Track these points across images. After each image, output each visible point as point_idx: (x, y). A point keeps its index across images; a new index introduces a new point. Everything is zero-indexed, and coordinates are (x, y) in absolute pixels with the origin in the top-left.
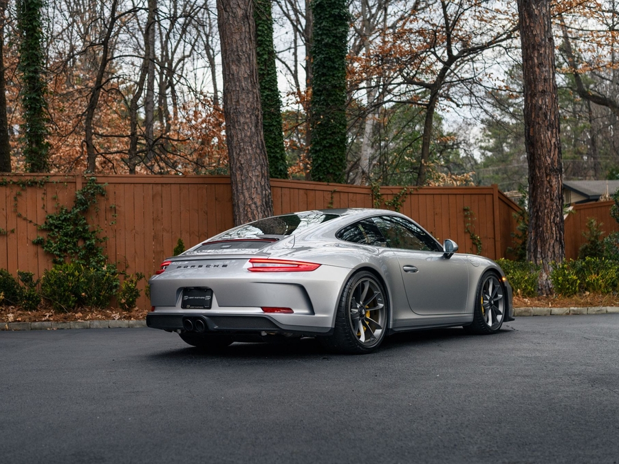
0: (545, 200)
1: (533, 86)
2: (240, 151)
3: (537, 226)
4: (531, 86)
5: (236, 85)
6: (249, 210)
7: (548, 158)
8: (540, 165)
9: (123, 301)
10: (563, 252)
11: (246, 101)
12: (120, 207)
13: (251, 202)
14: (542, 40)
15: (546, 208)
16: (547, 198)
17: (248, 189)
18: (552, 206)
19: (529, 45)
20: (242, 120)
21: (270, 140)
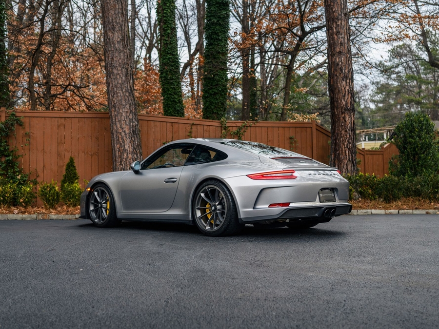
0: (341, 131)
1: (333, 48)
2: (114, 94)
3: (335, 150)
4: (331, 48)
5: (111, 47)
6: (120, 136)
7: (343, 101)
8: (338, 106)
9: (21, 200)
10: (354, 169)
11: (119, 58)
12: (33, 134)
13: (121, 131)
14: (339, 15)
15: (341, 137)
16: (342, 130)
17: (120, 121)
18: (346, 135)
19: (330, 19)
20: (115, 72)
21: (171, 90)
